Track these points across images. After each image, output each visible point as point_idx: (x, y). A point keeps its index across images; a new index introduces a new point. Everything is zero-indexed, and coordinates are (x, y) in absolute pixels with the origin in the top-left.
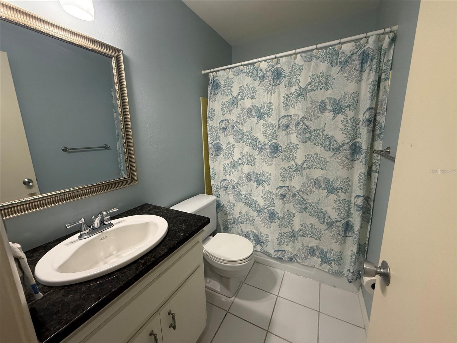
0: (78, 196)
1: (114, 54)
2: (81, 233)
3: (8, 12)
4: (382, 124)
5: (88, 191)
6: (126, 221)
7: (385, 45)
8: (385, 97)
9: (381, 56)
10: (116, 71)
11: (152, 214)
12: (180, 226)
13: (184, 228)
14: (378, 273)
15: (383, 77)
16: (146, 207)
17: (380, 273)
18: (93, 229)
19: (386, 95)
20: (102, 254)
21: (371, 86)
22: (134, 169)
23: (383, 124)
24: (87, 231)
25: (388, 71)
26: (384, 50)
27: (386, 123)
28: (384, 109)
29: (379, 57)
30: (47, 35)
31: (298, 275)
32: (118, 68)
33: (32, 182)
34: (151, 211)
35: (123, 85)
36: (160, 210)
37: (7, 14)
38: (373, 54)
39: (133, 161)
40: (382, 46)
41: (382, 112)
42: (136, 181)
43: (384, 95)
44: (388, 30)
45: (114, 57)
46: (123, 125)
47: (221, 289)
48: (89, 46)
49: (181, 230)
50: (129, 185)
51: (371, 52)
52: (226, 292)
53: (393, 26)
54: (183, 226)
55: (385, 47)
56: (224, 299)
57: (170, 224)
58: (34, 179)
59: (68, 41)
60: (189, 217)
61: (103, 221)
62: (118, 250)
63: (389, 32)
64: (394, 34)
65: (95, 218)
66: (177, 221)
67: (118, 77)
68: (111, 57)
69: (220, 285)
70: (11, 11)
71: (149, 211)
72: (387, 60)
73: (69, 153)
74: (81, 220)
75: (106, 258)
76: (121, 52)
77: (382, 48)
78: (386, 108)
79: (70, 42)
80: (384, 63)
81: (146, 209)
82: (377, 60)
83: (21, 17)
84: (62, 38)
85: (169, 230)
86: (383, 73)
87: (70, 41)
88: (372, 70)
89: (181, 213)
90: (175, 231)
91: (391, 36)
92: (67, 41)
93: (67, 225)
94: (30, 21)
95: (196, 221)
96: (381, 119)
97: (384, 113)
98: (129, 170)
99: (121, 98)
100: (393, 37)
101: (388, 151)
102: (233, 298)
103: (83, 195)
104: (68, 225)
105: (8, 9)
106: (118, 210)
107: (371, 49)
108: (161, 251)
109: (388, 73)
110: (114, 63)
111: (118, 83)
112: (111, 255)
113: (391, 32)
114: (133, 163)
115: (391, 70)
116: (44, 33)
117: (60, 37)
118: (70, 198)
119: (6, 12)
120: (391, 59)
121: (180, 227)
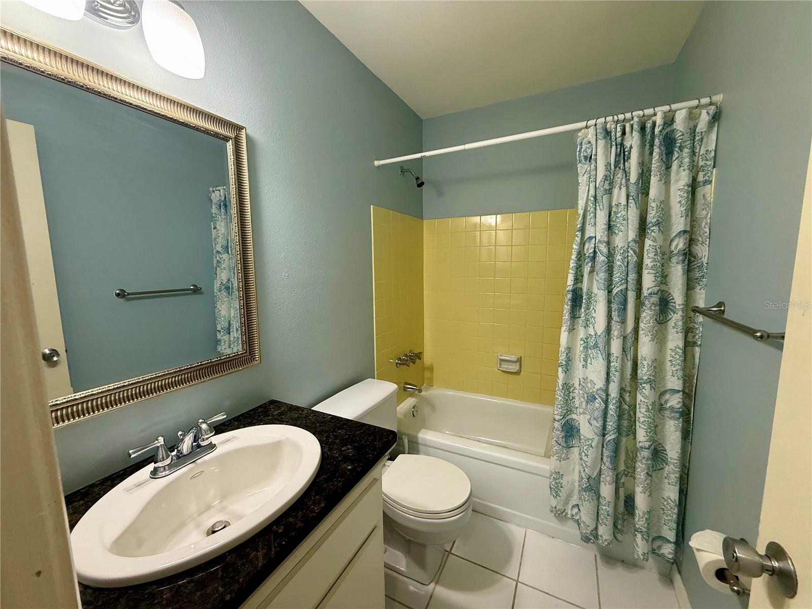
0: (153, 391)
1: (230, 134)
2: (157, 465)
3: (57, 63)
4: (703, 259)
5: (172, 381)
6: (238, 438)
7: (702, 126)
8: (706, 213)
9: (695, 144)
10: (234, 163)
11: (287, 423)
12: (343, 449)
13: (351, 454)
14: (767, 570)
15: (701, 178)
16: (273, 408)
17: (771, 569)
18: (178, 457)
19: (707, 209)
20: (193, 508)
21: (683, 194)
22: (255, 337)
23: (705, 260)
24: (168, 461)
25: (709, 169)
26: (700, 134)
27: (709, 258)
28: (704, 233)
29: (692, 145)
30: (120, 102)
31: (553, 538)
32: (236, 157)
33: (58, 355)
34: (283, 417)
35: (244, 187)
36: (301, 414)
37: (55, 66)
38: (683, 140)
39: (253, 321)
40: (695, 127)
41: (702, 239)
42: (257, 359)
43: (703, 210)
44: (705, 101)
45: (231, 139)
46: (240, 258)
47: (408, 566)
48: (190, 120)
49: (347, 459)
50: (245, 366)
51: (679, 136)
52: (418, 573)
53: (713, 95)
54: (348, 449)
55: (700, 129)
56: (413, 587)
57: (324, 445)
58: (61, 350)
59: (156, 113)
60: (358, 431)
61: (198, 440)
62: (224, 497)
63: (707, 104)
64: (717, 107)
65: (184, 436)
66: (336, 437)
67: (236, 173)
68: (226, 139)
69: (406, 557)
70: (63, 62)
71: (279, 416)
72: (706, 151)
73: (129, 300)
74: (157, 440)
75: (200, 514)
76: (244, 131)
77: (697, 131)
78: (708, 232)
79: (159, 114)
80: (701, 156)
81: (274, 412)
82: (689, 151)
83: (78, 72)
84: (145, 107)
85: (325, 459)
86: (700, 172)
87: (158, 112)
88: (683, 167)
89: (341, 421)
90: (335, 461)
91: (712, 111)
92: (154, 112)
93: (131, 452)
94: (93, 78)
95: (372, 438)
96: (703, 251)
97: (706, 241)
98: (246, 338)
99: (238, 209)
100: (715, 112)
101: (721, 310)
102: (432, 585)
103: (162, 388)
104: (135, 450)
105: (58, 59)
106: (225, 416)
107: (679, 131)
108: (312, 505)
109: (708, 173)
110: (231, 150)
111: (235, 184)
112: (209, 507)
113: (711, 104)
114: (254, 326)
115: (714, 167)
116: (116, 98)
117: (142, 106)
118: (138, 396)
119: (53, 63)
120: (714, 149)
121: (343, 451)
